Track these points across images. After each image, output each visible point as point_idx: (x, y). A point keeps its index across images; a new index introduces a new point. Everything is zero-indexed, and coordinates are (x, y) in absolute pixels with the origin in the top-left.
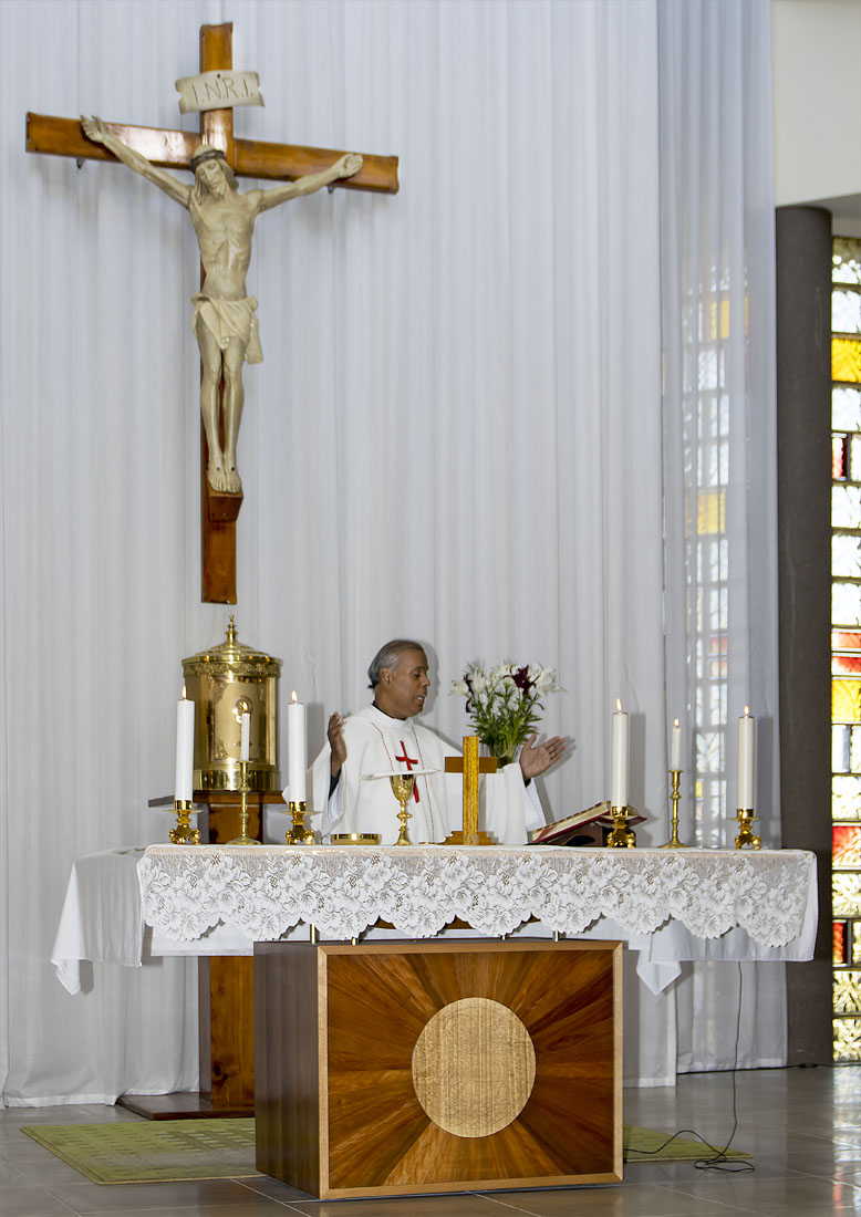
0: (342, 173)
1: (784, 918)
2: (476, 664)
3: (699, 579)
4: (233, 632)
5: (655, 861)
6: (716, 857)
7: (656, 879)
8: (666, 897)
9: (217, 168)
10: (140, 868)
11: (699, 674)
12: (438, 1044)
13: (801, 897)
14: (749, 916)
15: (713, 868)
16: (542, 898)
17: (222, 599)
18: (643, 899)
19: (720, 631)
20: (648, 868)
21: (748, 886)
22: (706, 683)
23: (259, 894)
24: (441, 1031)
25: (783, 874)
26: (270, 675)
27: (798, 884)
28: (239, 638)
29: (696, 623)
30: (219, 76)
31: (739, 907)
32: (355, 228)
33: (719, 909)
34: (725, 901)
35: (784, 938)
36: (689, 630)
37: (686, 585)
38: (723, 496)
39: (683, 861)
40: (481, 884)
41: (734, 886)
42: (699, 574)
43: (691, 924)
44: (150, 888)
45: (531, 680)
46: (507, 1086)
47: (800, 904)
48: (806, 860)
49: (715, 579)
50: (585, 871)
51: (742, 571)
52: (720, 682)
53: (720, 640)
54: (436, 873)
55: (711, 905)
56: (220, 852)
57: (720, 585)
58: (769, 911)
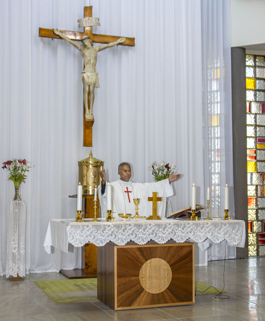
0: (121, 42)
1: (237, 238)
2: (155, 163)
3: (212, 137)
4: (91, 154)
5: (203, 224)
6: (219, 223)
7: (203, 228)
8: (206, 233)
9: (88, 41)
10: (68, 229)
11: (213, 160)
12: (146, 270)
13: (241, 232)
14: (228, 237)
15: (218, 225)
16: (174, 234)
17: (88, 145)
18: (200, 234)
19: (218, 149)
20: (202, 226)
21: (227, 230)
22: (215, 162)
23: (99, 234)
24: (147, 267)
25: (236, 226)
26: (101, 166)
27: (240, 229)
28: (93, 156)
29: (212, 148)
30: (89, 19)
31: (225, 235)
32: (124, 55)
33: (220, 236)
34: (222, 234)
35: (237, 242)
36: (210, 149)
37: (209, 138)
38: (218, 116)
39: (210, 224)
40: (158, 231)
41: (224, 230)
42: (212, 135)
43: (213, 239)
44: (70, 233)
45: (169, 167)
46: (164, 281)
47: (241, 234)
48: (242, 223)
49: (216, 136)
50: (185, 227)
51: (223, 135)
52: (218, 162)
53: (218, 152)
54: (146, 228)
55: (217, 234)
56: (89, 224)
57: (218, 138)
58: (233, 236)
